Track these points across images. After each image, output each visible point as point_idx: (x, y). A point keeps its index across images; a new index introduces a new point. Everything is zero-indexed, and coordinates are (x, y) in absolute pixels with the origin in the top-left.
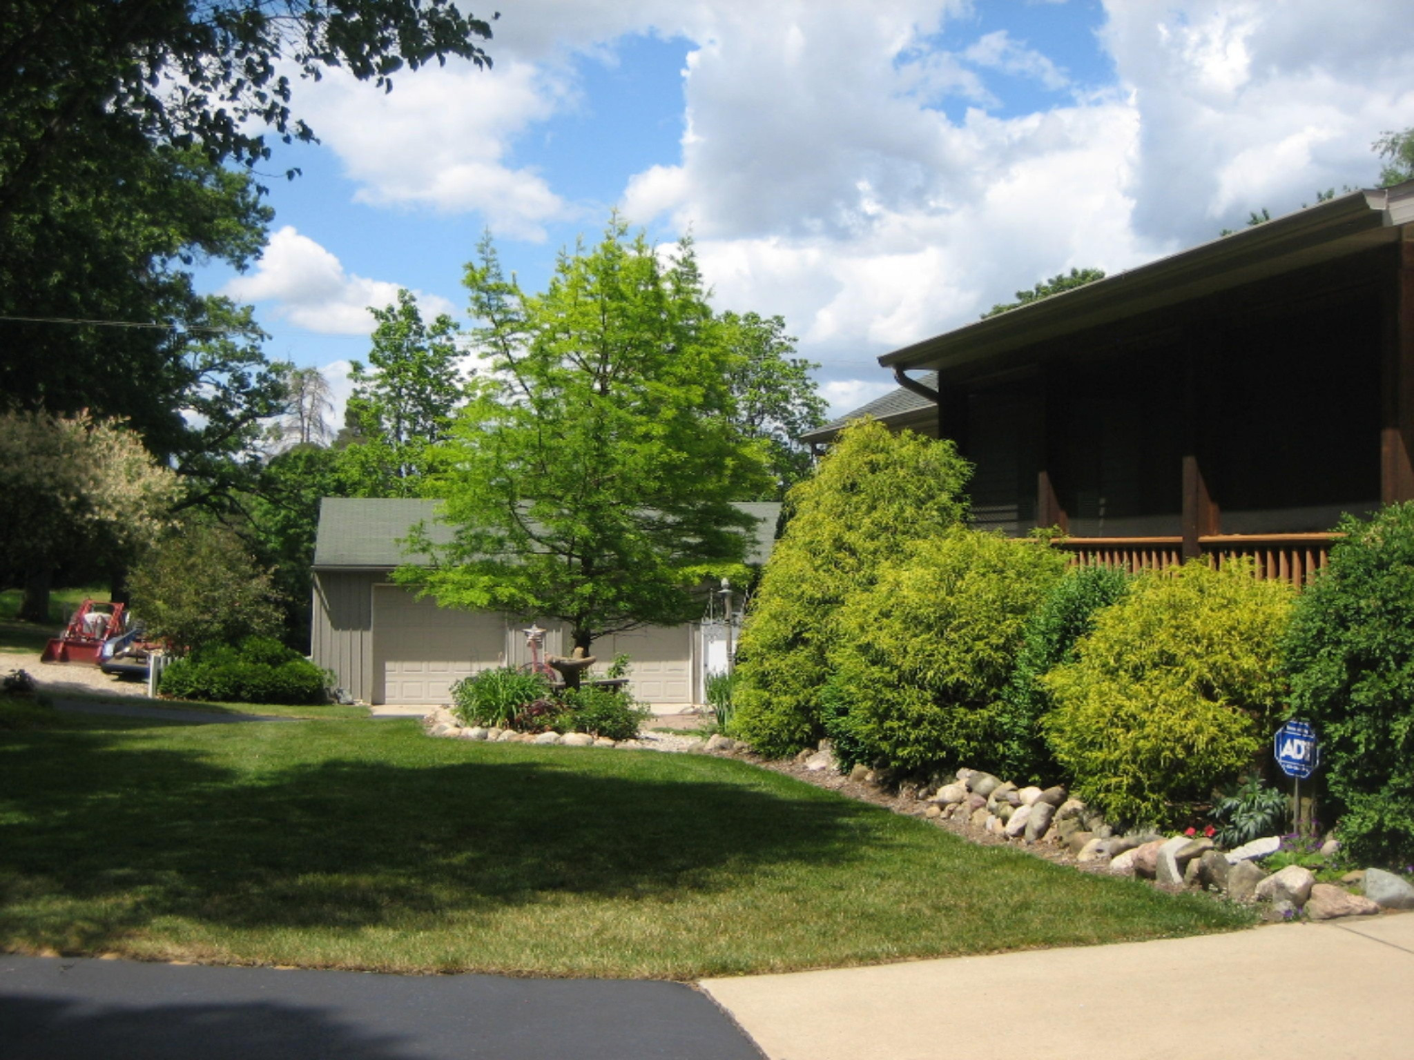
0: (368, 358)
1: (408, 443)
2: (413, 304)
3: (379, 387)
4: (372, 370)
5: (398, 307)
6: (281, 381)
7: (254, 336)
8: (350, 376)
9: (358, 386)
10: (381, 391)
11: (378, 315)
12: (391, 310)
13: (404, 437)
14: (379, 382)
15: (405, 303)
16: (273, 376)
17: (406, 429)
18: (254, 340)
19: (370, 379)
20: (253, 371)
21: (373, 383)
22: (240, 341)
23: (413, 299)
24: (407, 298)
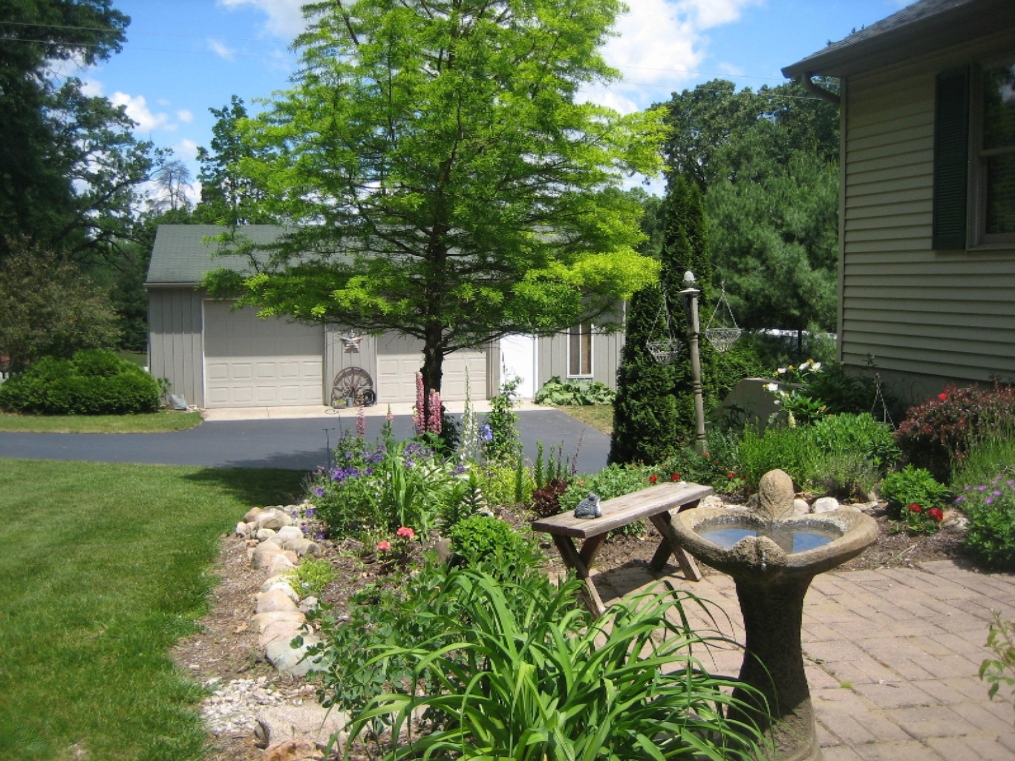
0: (210, 145)
1: (241, 205)
2: (242, 105)
3: (219, 165)
4: (212, 153)
5: (231, 108)
6: (145, 156)
7: (126, 125)
8: (198, 158)
9: (204, 165)
10: (221, 169)
11: (216, 113)
12: (225, 109)
13: (238, 201)
14: (219, 161)
15: (235, 105)
16: (139, 153)
17: (239, 195)
18: (127, 128)
19: (212, 160)
20: (124, 150)
21: (215, 163)
22: (116, 129)
23: (241, 102)
24: (237, 102)
